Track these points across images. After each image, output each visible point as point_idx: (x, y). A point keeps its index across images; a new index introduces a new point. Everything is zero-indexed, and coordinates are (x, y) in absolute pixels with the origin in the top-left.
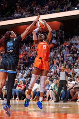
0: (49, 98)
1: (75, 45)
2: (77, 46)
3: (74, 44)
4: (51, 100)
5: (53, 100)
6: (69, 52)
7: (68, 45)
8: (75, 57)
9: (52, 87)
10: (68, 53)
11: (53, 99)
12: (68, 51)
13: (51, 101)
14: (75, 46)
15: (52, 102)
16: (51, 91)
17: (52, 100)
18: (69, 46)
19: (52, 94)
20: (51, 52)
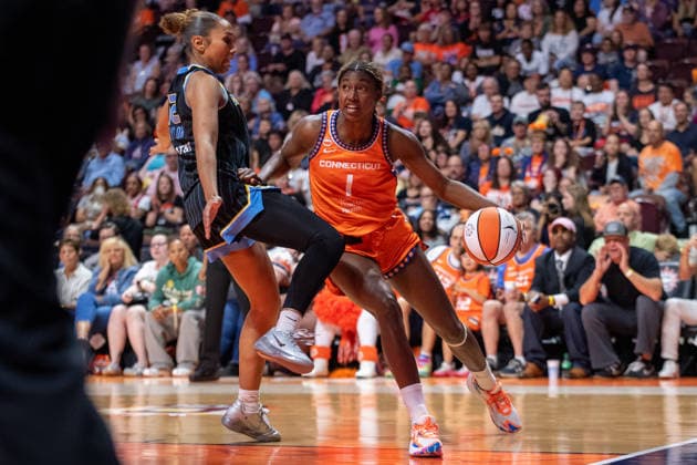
0: (128, 357)
1: (295, 15)
2: (308, 18)
3: (287, 11)
4: (138, 367)
5: (154, 370)
6: (253, 63)
7: (246, 19)
8: (294, 93)
9: (145, 284)
10: (248, 68)
11: (149, 366)
12: (251, 52)
13: (141, 376)
14: (295, 22)
15: (147, 381)
16: (139, 308)
17: (147, 372)
18: (255, 19)
19: (143, 332)
20: (138, 65)
